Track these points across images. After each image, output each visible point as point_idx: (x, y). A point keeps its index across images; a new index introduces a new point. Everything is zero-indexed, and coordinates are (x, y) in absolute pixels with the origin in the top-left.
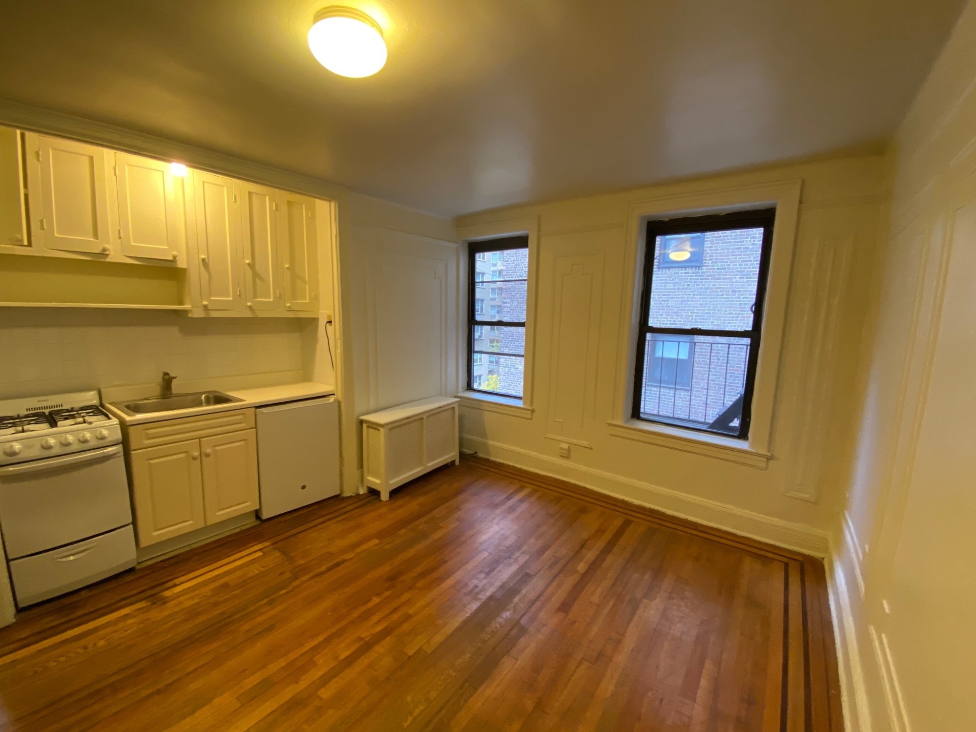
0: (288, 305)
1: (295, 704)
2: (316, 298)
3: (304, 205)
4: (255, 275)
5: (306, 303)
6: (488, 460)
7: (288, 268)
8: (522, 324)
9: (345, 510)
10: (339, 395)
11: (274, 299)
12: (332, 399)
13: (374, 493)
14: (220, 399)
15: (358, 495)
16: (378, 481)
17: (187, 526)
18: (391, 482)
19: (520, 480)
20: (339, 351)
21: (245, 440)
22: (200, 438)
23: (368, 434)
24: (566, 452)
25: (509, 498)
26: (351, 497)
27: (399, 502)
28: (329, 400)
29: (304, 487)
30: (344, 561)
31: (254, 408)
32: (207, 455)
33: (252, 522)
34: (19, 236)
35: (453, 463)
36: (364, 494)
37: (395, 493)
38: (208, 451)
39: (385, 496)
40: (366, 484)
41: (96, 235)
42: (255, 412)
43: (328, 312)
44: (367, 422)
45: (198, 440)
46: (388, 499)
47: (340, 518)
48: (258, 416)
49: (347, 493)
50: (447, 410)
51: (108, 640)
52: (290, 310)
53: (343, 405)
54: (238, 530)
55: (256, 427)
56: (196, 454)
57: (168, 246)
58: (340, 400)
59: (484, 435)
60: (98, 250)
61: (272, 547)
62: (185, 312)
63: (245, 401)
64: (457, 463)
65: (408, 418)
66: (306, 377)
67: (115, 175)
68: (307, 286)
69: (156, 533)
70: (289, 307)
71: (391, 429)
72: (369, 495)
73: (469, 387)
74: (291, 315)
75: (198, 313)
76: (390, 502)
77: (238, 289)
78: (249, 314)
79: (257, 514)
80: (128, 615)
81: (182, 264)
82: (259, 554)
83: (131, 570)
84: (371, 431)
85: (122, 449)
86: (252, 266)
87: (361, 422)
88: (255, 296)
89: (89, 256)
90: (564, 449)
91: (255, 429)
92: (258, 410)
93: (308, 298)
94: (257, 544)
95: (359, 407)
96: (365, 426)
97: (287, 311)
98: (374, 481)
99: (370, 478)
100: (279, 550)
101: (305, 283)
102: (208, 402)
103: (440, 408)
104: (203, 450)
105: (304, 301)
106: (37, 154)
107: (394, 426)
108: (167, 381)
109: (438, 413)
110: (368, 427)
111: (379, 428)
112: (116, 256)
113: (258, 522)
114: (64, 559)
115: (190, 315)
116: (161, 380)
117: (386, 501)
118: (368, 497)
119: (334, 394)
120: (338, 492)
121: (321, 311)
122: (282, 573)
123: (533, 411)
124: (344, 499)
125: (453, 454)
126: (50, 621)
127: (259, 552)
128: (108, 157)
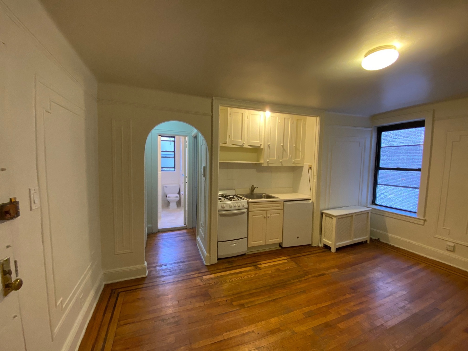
0: (293, 161)
1: (327, 325)
2: (303, 158)
3: (302, 120)
4: (284, 149)
5: (299, 160)
6: (388, 245)
7: (295, 146)
8: (419, 170)
9: (315, 252)
10: (313, 200)
11: (289, 159)
12: (310, 201)
13: (327, 248)
14: (269, 197)
15: (319, 247)
16: (330, 243)
17: (261, 243)
18: (337, 244)
19: (415, 259)
20: (315, 180)
21: (280, 214)
22: (267, 210)
23: (325, 219)
24: (452, 248)
25: (410, 267)
26: (315, 247)
27: (341, 255)
28: (309, 201)
29: (298, 237)
30: (324, 274)
31: (283, 202)
32: (268, 217)
33: (278, 248)
34: (226, 141)
35: (366, 242)
36: (321, 247)
37: (338, 250)
38: (269, 216)
39: (333, 250)
40: (323, 243)
41: (241, 139)
42: (284, 203)
43: (308, 163)
44: (325, 213)
45: (266, 211)
46: (335, 252)
47: (315, 255)
48: (284, 205)
49: (314, 245)
50: (364, 213)
51: (248, 277)
52: (294, 163)
53: (315, 204)
54: (273, 249)
55: (283, 209)
56: (266, 216)
57: (259, 141)
58: (314, 203)
59: (386, 230)
60: (241, 144)
61: (290, 259)
62: (262, 164)
63: (280, 198)
64: (368, 242)
65: (346, 215)
66: (295, 190)
67: (248, 118)
68: (300, 153)
69: (252, 243)
70: (294, 162)
71: (338, 219)
72: (324, 248)
73: (374, 203)
74: (294, 165)
75: (265, 165)
76: (336, 253)
77: (278, 155)
78: (280, 165)
79: (280, 245)
80: (249, 270)
81: (262, 147)
82: (286, 261)
83: (244, 254)
84: (327, 218)
85: (247, 211)
86: (283, 146)
87: (322, 214)
88: (283, 158)
89: (239, 146)
90: (450, 246)
91: (283, 210)
92: (285, 202)
93: (300, 158)
94: (284, 257)
95: (322, 206)
96: (324, 215)
97: (293, 163)
98: (329, 242)
99: (325, 240)
100: (294, 261)
101: (300, 152)
102: (264, 198)
103: (362, 212)
104: (268, 215)
105: (298, 159)
106: (230, 114)
107: (340, 218)
108: (253, 189)
109: (360, 214)
110: (326, 216)
111: (333, 217)
112: (246, 146)
113: (280, 248)
114: (231, 245)
115: (263, 165)
116: (251, 188)
117: (334, 253)
118: (323, 249)
119: (311, 199)
120: (310, 243)
121: (305, 163)
122: (299, 271)
123: (425, 221)
124: (312, 247)
125: (366, 237)
126: (227, 265)
127: (286, 260)
128: (246, 112)
